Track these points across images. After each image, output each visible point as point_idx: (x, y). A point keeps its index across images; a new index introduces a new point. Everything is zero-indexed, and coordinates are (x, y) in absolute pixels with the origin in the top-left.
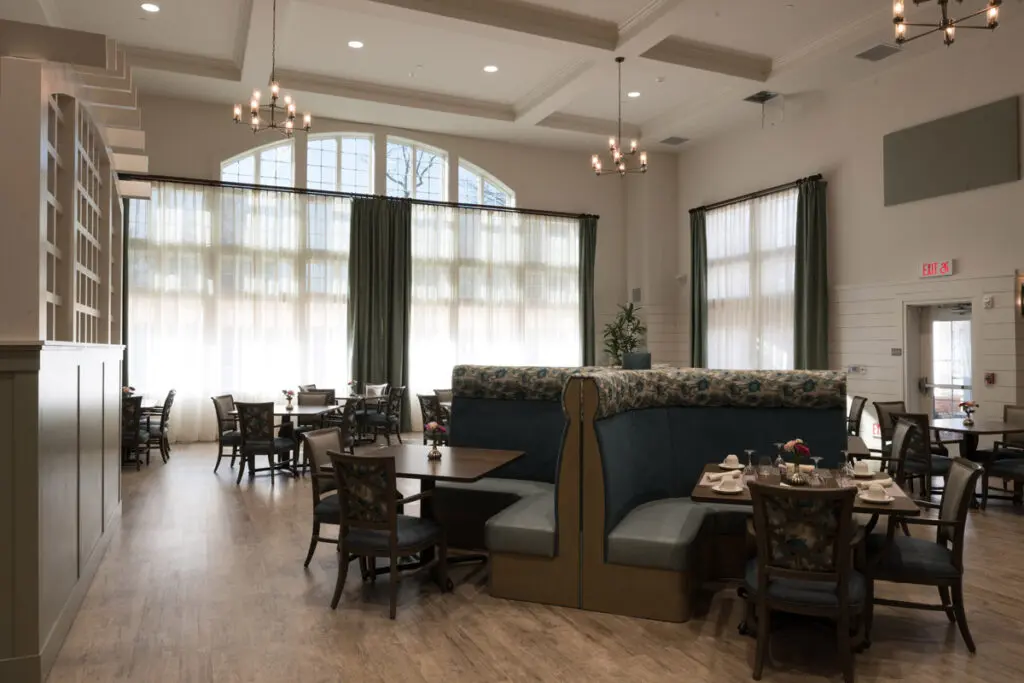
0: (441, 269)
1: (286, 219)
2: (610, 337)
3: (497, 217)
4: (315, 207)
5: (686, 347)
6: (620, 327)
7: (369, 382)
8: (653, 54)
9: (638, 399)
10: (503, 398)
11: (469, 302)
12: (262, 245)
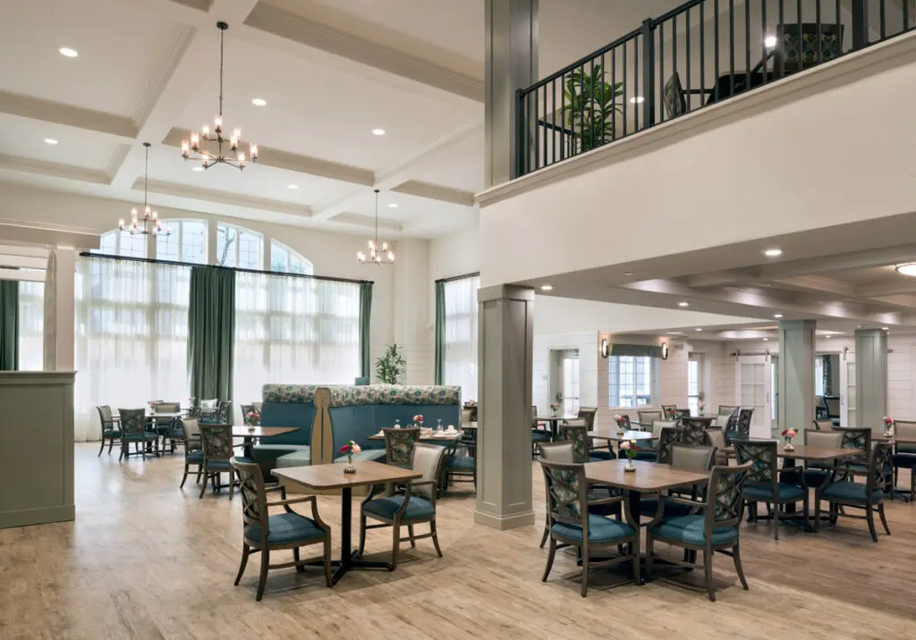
0: (257, 318)
1: (140, 281)
2: (381, 367)
3: (299, 281)
4: (162, 271)
5: (432, 373)
6: (387, 360)
7: (203, 398)
8: (399, 189)
9: (358, 400)
10: (291, 401)
11: (279, 341)
12: (123, 300)
